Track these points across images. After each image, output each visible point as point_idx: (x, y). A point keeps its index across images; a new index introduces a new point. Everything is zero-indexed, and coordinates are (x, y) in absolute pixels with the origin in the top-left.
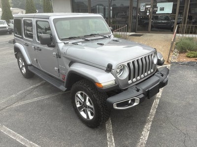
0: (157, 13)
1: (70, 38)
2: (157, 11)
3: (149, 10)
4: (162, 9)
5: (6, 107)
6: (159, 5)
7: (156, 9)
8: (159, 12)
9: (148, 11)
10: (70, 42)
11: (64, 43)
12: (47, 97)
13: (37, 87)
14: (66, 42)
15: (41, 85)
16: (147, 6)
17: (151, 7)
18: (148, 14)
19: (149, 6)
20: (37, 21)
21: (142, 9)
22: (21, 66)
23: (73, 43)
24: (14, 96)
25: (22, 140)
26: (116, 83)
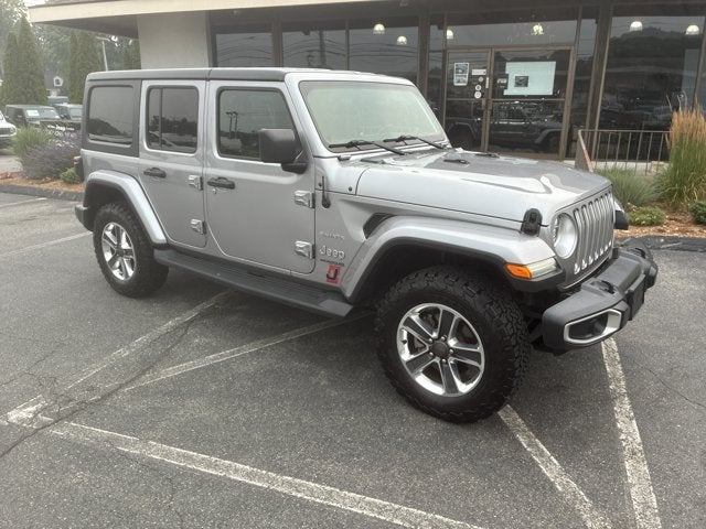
0: (506, 93)
1: (351, 145)
2: (506, 86)
3: (483, 84)
4: (523, 82)
5: (121, 386)
6: (514, 70)
7: (504, 81)
8: (512, 90)
9: (478, 87)
10: (355, 157)
11: (340, 159)
12: (248, 349)
13: (191, 321)
14: (343, 155)
15: (202, 315)
16: (476, 72)
17: (489, 74)
18: (478, 95)
19: (481, 72)
20: (220, 91)
21: (460, 80)
22: (108, 256)
23: (362, 160)
24: (123, 352)
25: (248, 475)
26: (558, 265)
